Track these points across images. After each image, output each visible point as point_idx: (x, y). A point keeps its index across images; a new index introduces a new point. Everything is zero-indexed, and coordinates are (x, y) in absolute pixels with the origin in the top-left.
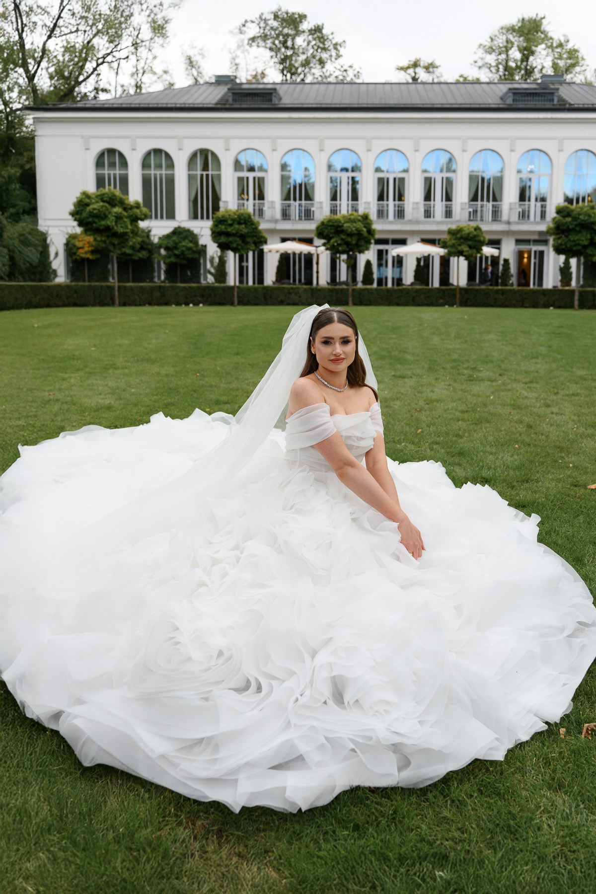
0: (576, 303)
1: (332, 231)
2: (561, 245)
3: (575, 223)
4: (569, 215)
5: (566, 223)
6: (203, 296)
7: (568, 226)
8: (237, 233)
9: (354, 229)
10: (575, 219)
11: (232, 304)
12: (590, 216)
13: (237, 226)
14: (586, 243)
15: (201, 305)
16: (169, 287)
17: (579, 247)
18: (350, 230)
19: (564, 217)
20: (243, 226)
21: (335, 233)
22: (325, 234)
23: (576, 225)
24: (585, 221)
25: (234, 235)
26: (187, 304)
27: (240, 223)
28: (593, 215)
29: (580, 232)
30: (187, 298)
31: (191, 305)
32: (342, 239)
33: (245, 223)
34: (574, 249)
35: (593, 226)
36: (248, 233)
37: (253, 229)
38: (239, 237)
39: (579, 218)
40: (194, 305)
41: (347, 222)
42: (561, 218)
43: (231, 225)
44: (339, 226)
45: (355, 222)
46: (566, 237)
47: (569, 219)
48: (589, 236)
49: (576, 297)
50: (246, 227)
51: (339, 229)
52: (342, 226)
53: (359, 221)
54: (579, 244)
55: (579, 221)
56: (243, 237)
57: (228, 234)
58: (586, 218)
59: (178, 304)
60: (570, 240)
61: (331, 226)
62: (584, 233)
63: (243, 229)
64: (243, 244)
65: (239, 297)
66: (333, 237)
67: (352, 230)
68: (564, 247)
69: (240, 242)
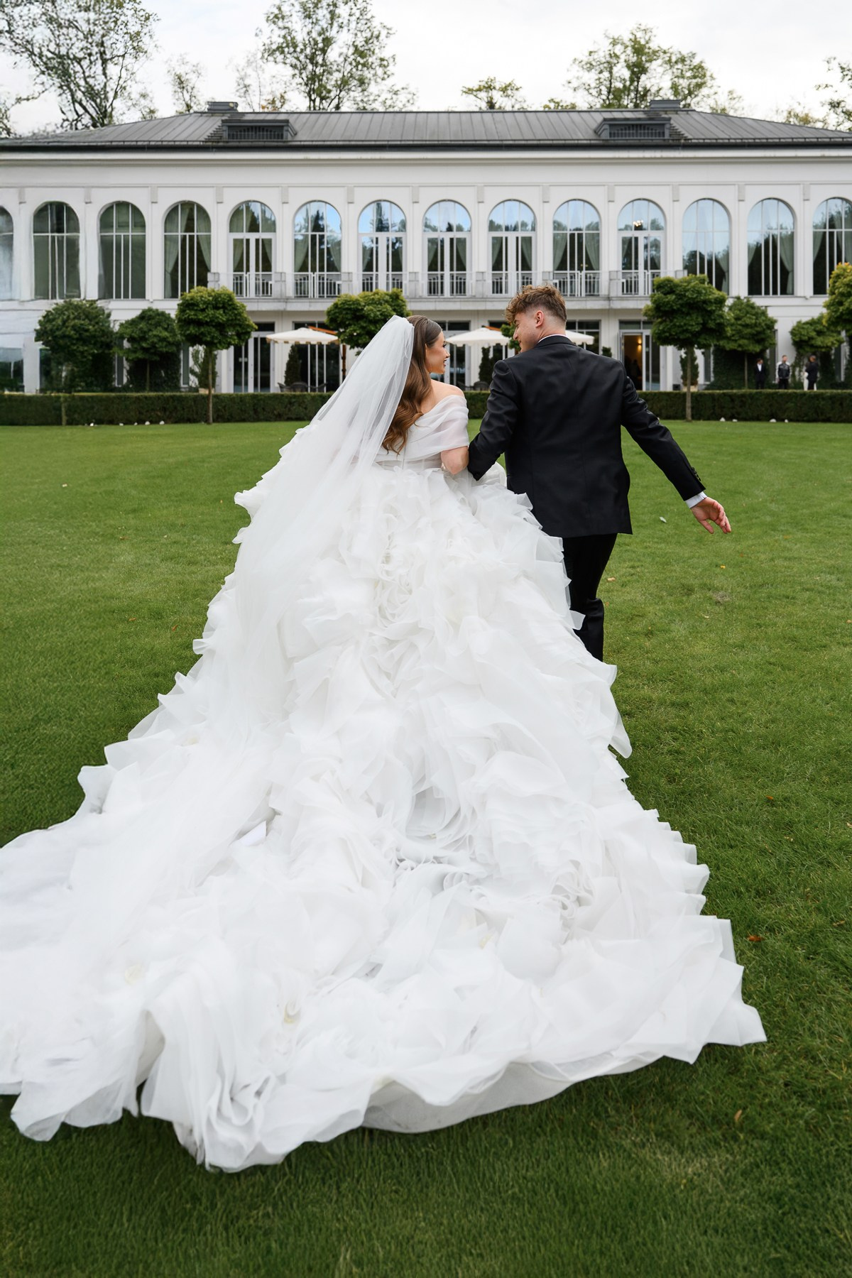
0: (689, 411)
1: (349, 316)
2: (664, 331)
3: (680, 302)
4: (671, 292)
5: (668, 302)
6: (165, 409)
7: (672, 306)
8: (211, 321)
9: (378, 313)
10: (680, 296)
11: (207, 421)
12: (699, 293)
13: (211, 312)
14: (697, 329)
15: (162, 423)
16: (114, 397)
17: (688, 335)
18: (372, 315)
19: (666, 294)
20: (221, 311)
21: (352, 319)
22: (339, 320)
23: (682, 305)
24: (693, 299)
25: (207, 323)
26: (141, 422)
27: (216, 308)
28: (704, 291)
29: (688, 314)
30: (140, 413)
31: (147, 423)
32: (363, 328)
33: (224, 308)
34: (682, 337)
35: (704, 305)
36: (228, 320)
37: (236, 315)
38: (214, 326)
39: (685, 296)
40: (152, 422)
41: (369, 305)
42: (661, 295)
43: (203, 310)
44: (358, 310)
45: (381, 304)
46: (671, 321)
47: (672, 297)
48: (700, 320)
49: (689, 404)
50: (224, 312)
51: (358, 314)
52: (362, 309)
53: (387, 301)
54: (687, 331)
55: (685, 299)
56: (221, 327)
57: (199, 323)
58: (695, 296)
59: (128, 422)
60: (675, 325)
61: (345, 309)
62: (694, 316)
63: (221, 316)
64: (220, 337)
65: (216, 410)
66: (350, 325)
67: (375, 315)
68: (667, 334)
69: (217, 334)
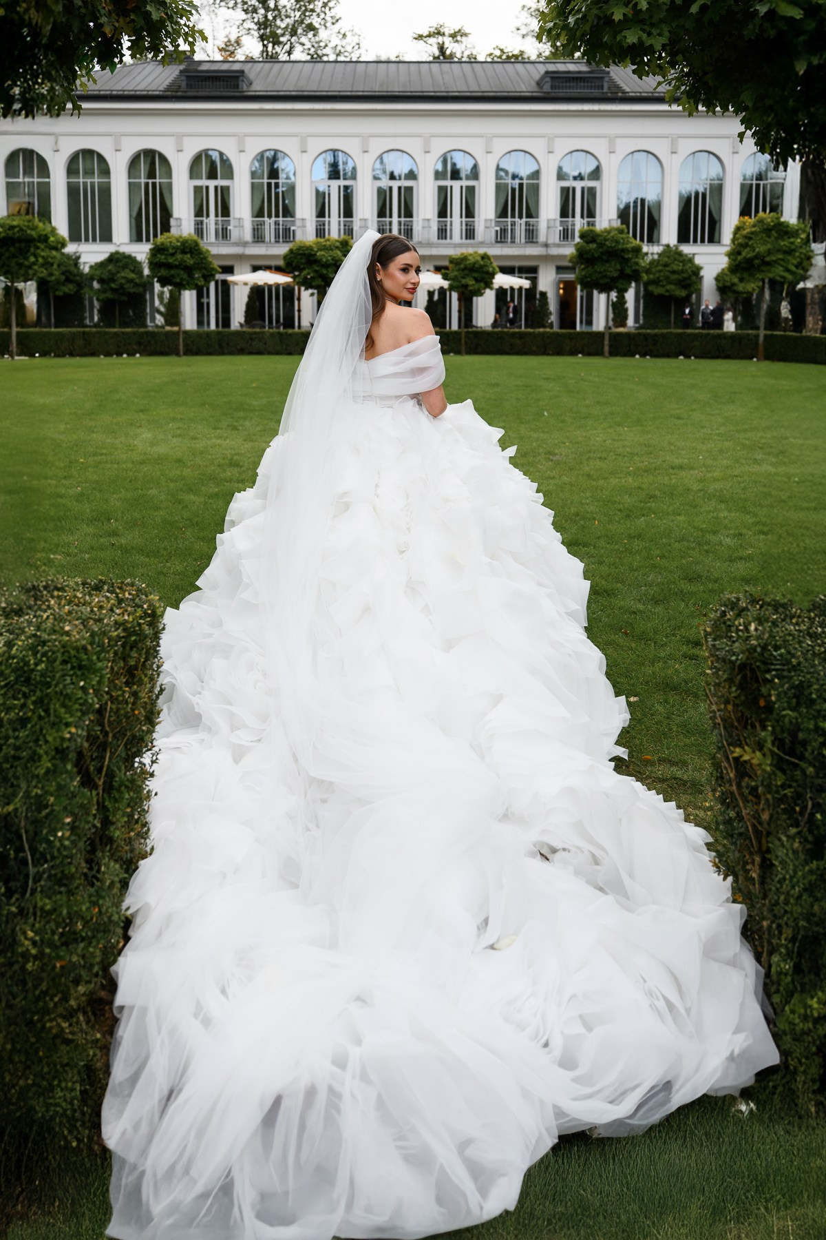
0: (606, 349)
1: (303, 261)
2: (585, 277)
3: (601, 250)
4: (593, 241)
5: (590, 250)
6: (139, 344)
7: (593, 254)
8: (180, 265)
9: (329, 258)
10: (601, 245)
11: (178, 354)
12: (618, 242)
13: (179, 256)
14: (615, 274)
15: (138, 355)
16: (95, 333)
17: (607, 280)
18: (324, 260)
19: (588, 243)
20: (189, 256)
21: (306, 263)
22: (294, 264)
23: (602, 253)
24: (612, 248)
25: (176, 267)
26: (119, 354)
27: (184, 252)
28: (622, 241)
29: (607, 261)
30: (119, 347)
31: (125, 356)
32: (316, 271)
33: (191, 252)
34: (602, 282)
35: (623, 254)
36: (195, 263)
37: (202, 259)
38: (183, 269)
39: (605, 245)
40: (128, 355)
41: (321, 250)
42: (584, 244)
43: (173, 255)
44: (311, 255)
45: (332, 250)
46: (593, 268)
47: (593, 246)
48: (618, 267)
49: (606, 342)
50: (191, 256)
51: (311, 259)
52: (315, 255)
53: (337, 248)
54: (606, 276)
55: (605, 248)
56: (189, 270)
57: (169, 266)
58: (613, 245)
59: (108, 354)
60: (595, 271)
61: (301, 254)
62: (613, 263)
63: (189, 260)
64: (188, 278)
65: (186, 345)
66: (304, 269)
67: (327, 260)
68: (589, 279)
69: (185, 276)
